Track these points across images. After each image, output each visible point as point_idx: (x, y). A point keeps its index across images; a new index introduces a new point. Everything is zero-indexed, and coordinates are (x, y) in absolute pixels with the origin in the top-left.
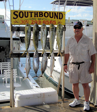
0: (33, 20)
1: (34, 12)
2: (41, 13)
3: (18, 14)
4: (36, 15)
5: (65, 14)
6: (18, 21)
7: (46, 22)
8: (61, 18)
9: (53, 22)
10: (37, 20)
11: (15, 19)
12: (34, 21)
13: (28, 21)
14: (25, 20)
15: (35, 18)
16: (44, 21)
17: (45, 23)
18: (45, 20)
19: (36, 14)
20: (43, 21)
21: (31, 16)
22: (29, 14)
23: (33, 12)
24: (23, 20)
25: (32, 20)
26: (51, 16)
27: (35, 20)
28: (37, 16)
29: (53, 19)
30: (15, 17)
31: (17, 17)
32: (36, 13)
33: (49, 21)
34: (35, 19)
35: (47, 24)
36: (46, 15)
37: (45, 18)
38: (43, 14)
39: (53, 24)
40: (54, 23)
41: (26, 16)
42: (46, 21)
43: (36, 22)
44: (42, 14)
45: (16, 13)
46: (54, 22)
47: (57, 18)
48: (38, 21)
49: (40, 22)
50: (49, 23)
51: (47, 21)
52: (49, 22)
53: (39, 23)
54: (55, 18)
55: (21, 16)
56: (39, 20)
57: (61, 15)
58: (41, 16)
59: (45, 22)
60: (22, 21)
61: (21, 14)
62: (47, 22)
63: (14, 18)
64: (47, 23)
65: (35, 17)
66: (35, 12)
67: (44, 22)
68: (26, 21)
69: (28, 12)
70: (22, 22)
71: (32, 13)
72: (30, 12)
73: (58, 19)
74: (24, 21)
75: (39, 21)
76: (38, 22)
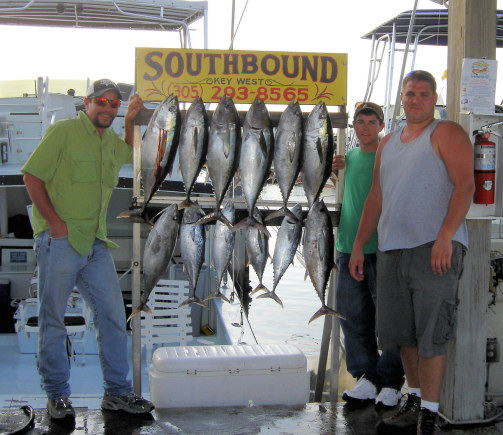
0: (221, 85)
1: (223, 56)
2: (250, 60)
3: (162, 62)
4: (231, 68)
5: (345, 64)
6: (160, 89)
7: (269, 93)
8: (329, 76)
9: (296, 92)
10: (234, 84)
11: (150, 82)
12: (223, 87)
13: (199, 89)
14: (190, 86)
15: (226, 76)
16: (262, 91)
17: (267, 96)
18: (263, 85)
19: (231, 63)
20: (259, 91)
21: (212, 71)
22: (206, 63)
23: (219, 56)
24: (181, 86)
25: (213, 85)
26: (291, 70)
27: (227, 85)
28: (235, 71)
29: (297, 81)
30: (153, 72)
31: (160, 73)
32: (231, 59)
33: (283, 89)
34: (226, 82)
35: (271, 99)
36: (271, 65)
37: (266, 77)
38: (259, 63)
39: (299, 99)
40: (302, 97)
41: (194, 68)
42: (269, 88)
43: (230, 91)
44: (253, 63)
45: (155, 59)
46: (299, 93)
47: (315, 79)
48: (239, 89)
49: (245, 94)
50: (279, 95)
51: (272, 90)
52: (282, 93)
53: (242, 96)
54: (304, 78)
55: (175, 68)
56: (241, 85)
57: (329, 66)
58: (250, 68)
59: (265, 93)
60: (176, 88)
61: (175, 62)
62: (272, 92)
63: (147, 77)
64: (275, 96)
65: (226, 72)
66: (227, 56)
67: (260, 93)
68: (193, 87)
69: (199, 56)
70: (178, 91)
71: (217, 59)
72: (206, 56)
73: (318, 83)
74: (186, 90)
75: (243, 90)
76: (237, 93)
